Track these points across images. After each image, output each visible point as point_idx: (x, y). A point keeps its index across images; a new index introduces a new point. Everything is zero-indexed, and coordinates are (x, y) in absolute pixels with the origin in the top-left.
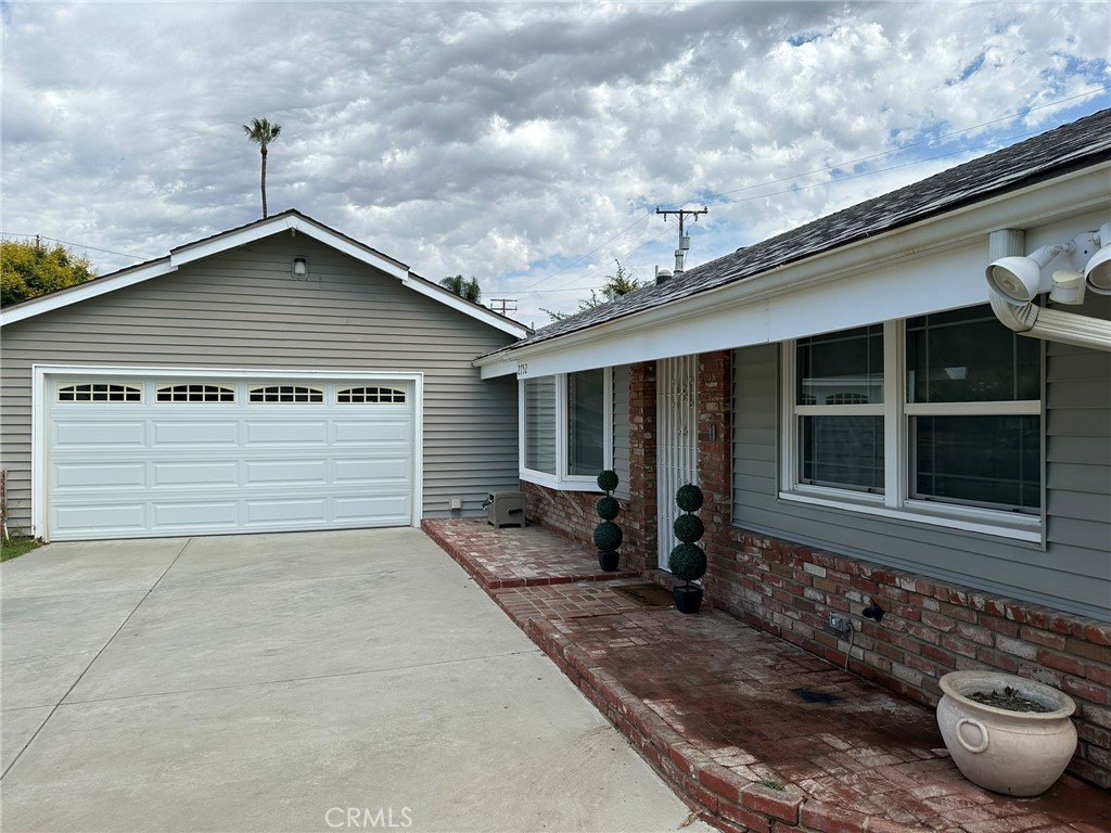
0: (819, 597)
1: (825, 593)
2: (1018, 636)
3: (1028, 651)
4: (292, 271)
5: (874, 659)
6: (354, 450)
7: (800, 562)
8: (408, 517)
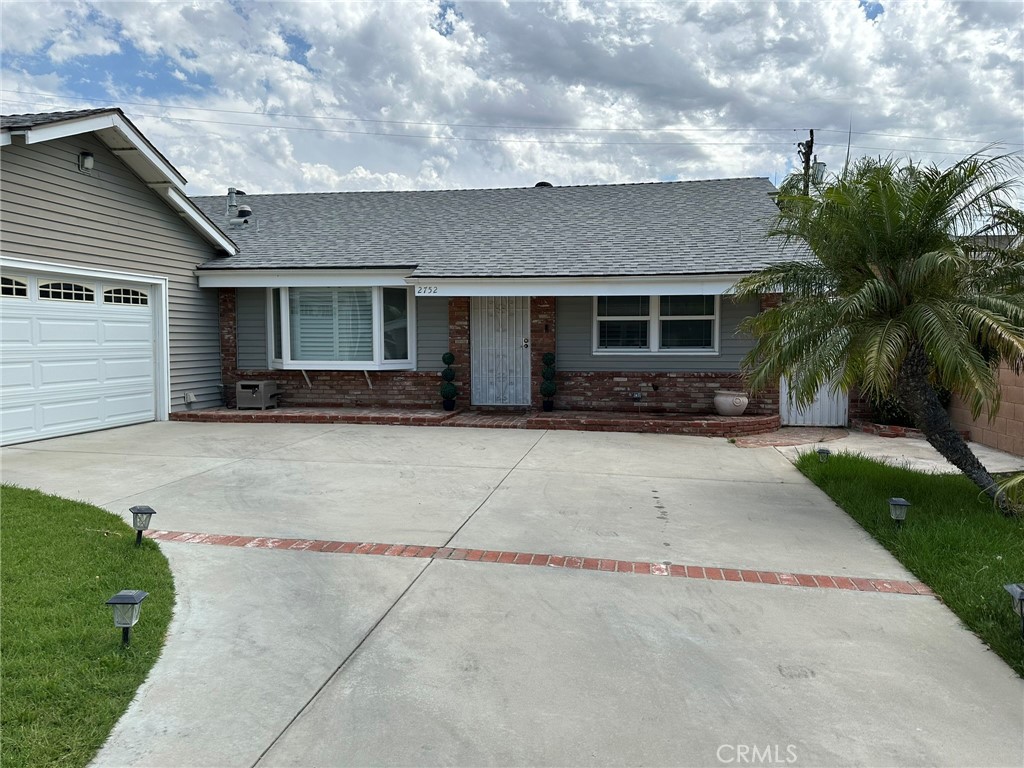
0: (623, 389)
1: (626, 387)
2: (714, 382)
3: (718, 385)
4: (80, 165)
5: (654, 404)
6: (124, 350)
7: (612, 378)
8: (153, 413)
